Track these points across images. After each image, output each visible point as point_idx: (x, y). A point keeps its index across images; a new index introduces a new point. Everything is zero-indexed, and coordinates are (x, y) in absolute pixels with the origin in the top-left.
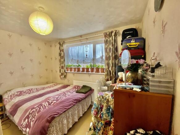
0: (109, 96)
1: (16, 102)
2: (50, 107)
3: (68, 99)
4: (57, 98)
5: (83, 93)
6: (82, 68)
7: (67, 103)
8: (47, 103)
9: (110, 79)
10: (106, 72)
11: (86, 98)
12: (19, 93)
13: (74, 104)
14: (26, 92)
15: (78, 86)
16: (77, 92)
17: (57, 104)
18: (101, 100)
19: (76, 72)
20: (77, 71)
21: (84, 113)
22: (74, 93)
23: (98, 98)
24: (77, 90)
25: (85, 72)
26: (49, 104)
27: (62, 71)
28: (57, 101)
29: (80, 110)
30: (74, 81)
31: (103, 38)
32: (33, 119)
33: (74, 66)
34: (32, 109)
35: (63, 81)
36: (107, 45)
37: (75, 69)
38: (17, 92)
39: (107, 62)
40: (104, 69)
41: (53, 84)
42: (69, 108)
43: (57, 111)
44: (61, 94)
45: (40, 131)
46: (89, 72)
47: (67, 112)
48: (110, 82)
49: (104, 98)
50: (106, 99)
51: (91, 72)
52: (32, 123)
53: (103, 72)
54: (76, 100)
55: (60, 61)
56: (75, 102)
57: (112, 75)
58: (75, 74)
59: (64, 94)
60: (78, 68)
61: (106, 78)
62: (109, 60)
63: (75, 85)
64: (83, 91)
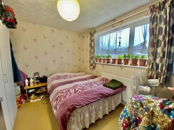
0: (155, 106)
1: (53, 84)
2: (74, 95)
3: (93, 91)
4: (83, 87)
5: (111, 88)
6: (113, 59)
7: (91, 96)
8: (73, 90)
9: (155, 76)
10: (149, 65)
11: (114, 94)
12: (57, 77)
13: (99, 98)
14: (62, 77)
15: (106, 79)
16: (104, 85)
17: (81, 94)
18: (138, 109)
19: (105, 63)
20: (107, 63)
21: (110, 111)
22: (101, 85)
23: (132, 103)
24: (104, 83)
25: (116, 64)
26: (75, 92)
27: (92, 61)
28: (83, 90)
29: (106, 106)
30: (102, 73)
31: (148, 14)
32: (60, 103)
33: (104, 57)
34: (61, 93)
35: (92, 71)
36: (155, 23)
37: (104, 60)
38: (56, 76)
39: (152, 50)
40: (145, 61)
41: (84, 73)
42: (93, 102)
43: (80, 102)
44: (88, 84)
45: (62, 118)
46: (122, 64)
47: (90, 105)
48: (155, 81)
49: (144, 107)
50: (147, 109)
51: (124, 64)
52: (58, 106)
53: (144, 65)
54: (101, 94)
55: (90, 52)
56: (100, 97)
57: (160, 71)
58: (104, 66)
59: (90, 85)
60: (107, 59)
61: (148, 73)
62: (157, 47)
63: (104, 77)
64: (111, 86)
